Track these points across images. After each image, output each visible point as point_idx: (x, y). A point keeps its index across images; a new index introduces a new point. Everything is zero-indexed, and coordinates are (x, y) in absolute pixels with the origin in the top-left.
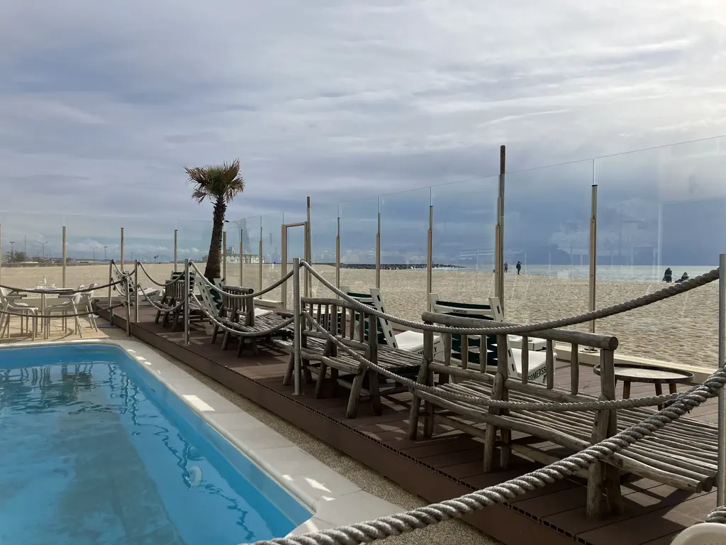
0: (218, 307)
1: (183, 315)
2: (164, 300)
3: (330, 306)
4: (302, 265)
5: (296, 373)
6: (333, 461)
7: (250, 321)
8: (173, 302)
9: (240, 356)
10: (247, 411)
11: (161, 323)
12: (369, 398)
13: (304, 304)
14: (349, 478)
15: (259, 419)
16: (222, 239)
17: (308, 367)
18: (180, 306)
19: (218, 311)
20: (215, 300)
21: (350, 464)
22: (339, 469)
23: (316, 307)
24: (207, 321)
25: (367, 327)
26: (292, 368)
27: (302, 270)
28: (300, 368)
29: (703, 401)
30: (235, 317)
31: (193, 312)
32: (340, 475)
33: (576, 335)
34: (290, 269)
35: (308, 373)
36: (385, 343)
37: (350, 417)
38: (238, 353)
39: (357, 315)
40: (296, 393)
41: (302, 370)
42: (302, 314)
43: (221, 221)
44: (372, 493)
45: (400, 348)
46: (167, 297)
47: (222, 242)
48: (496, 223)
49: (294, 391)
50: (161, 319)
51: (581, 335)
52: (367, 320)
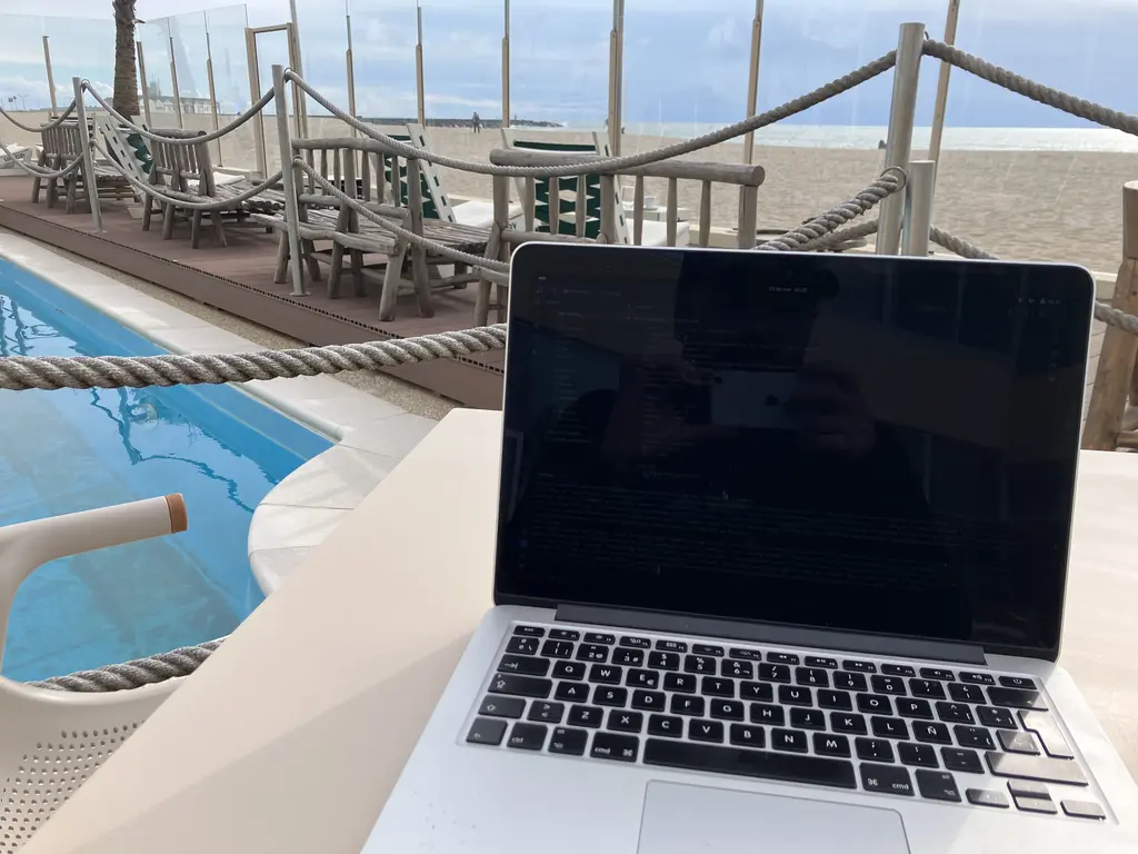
0: (145, 168)
1: (85, 187)
2: (44, 159)
3: (341, 151)
4: (287, 78)
5: (293, 264)
6: (364, 381)
7: (208, 189)
8: (60, 163)
9: (195, 247)
10: (218, 325)
11: (43, 202)
12: (412, 291)
13: (297, 149)
14: (389, 400)
15: (240, 334)
16: (136, 56)
17: (313, 255)
18: (75, 167)
19: (147, 176)
20: (139, 155)
21: (390, 384)
22: (371, 391)
23: (317, 154)
24: (130, 196)
25: (404, 192)
26: (287, 257)
27: (288, 87)
28: (301, 257)
29: (851, 218)
30: (180, 183)
31: (102, 181)
32: (373, 397)
33: (709, 167)
34: (265, 88)
35: (313, 264)
36: (436, 216)
37: (386, 319)
38: (191, 243)
39: (388, 173)
40: (297, 291)
41: (304, 260)
42: (296, 165)
43: (129, 20)
44: (424, 415)
45: (458, 222)
46: (50, 155)
47: (137, 62)
48: (612, 28)
49: (292, 289)
50: (43, 194)
51: (715, 167)
52: (404, 179)
